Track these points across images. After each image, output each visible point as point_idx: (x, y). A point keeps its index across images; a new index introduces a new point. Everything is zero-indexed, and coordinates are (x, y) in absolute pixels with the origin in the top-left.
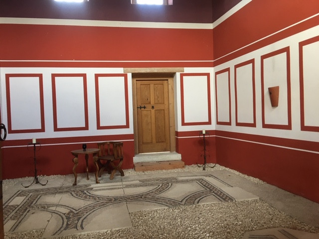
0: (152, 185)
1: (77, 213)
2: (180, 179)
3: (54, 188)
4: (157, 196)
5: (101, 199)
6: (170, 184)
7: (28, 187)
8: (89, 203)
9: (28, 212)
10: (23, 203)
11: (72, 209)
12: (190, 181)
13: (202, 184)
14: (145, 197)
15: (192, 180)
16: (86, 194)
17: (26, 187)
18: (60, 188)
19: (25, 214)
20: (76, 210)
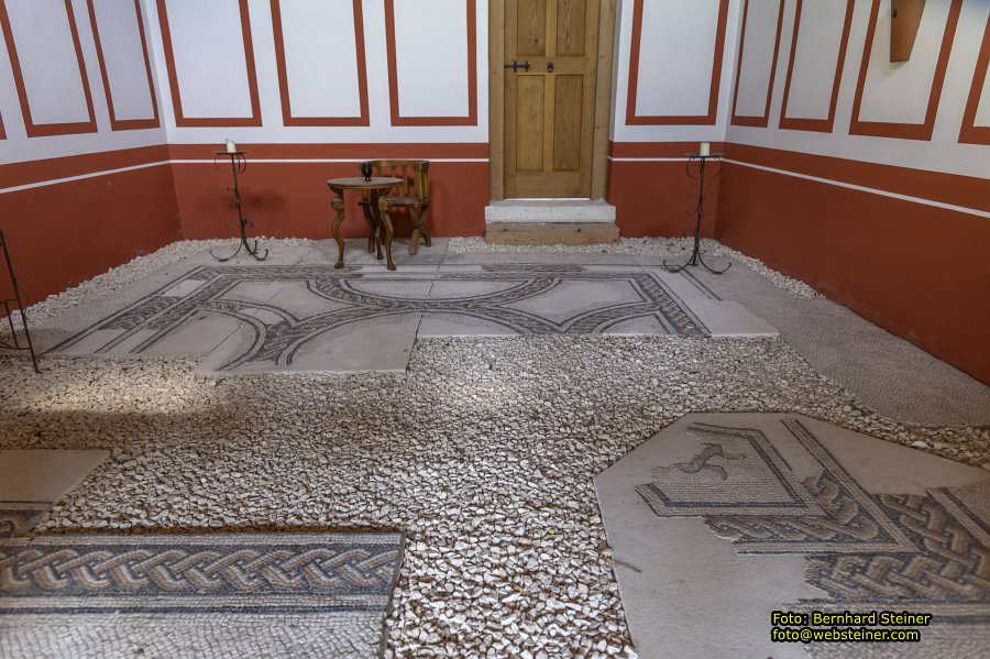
0: (509, 279)
1: (295, 328)
2: (591, 269)
3: (276, 267)
4: (506, 306)
5: (368, 301)
6: (556, 280)
7: (226, 260)
8: (334, 306)
9: (192, 315)
10: (193, 294)
11: (288, 317)
12: (614, 276)
13: (641, 287)
14: (476, 307)
15: (620, 276)
16: (339, 286)
17: (222, 260)
18: (290, 269)
19: (183, 318)
20: (297, 321)
